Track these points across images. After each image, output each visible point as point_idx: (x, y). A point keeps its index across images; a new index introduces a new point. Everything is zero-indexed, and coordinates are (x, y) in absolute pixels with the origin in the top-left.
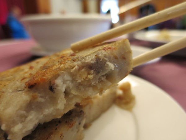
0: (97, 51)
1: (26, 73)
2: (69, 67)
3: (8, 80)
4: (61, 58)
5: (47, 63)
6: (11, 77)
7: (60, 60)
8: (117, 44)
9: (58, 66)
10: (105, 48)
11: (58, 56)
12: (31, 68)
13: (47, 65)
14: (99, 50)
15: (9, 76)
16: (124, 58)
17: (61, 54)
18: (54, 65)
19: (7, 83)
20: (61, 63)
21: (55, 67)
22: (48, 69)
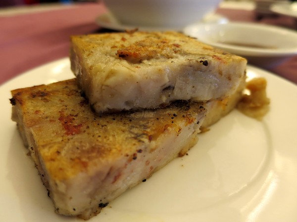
0: (205, 55)
1: (117, 42)
2: (166, 55)
3: (97, 44)
4: (162, 42)
5: (144, 41)
6: (100, 41)
7: (159, 44)
8: (231, 60)
9: (155, 49)
10: (215, 56)
11: (159, 38)
12: (123, 39)
13: (144, 43)
14: (208, 55)
15: (98, 40)
16: (229, 79)
17: (164, 36)
18: (151, 46)
19: (96, 46)
20: (159, 47)
21: (151, 49)
22: (143, 47)
